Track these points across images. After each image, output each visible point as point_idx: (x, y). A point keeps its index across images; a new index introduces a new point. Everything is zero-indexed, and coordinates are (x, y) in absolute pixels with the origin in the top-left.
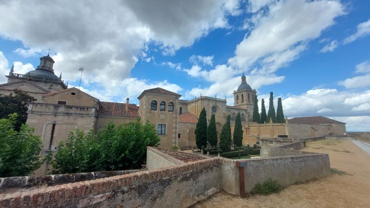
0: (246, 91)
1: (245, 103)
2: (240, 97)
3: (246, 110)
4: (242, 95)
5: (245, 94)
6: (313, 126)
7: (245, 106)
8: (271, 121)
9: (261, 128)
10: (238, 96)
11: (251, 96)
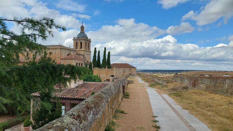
0: (84, 40)
1: (83, 49)
2: (79, 44)
3: (84, 56)
4: (81, 43)
5: (83, 42)
6: (124, 70)
7: (83, 52)
8: (107, 67)
9: (101, 71)
10: (77, 43)
11: (87, 44)
